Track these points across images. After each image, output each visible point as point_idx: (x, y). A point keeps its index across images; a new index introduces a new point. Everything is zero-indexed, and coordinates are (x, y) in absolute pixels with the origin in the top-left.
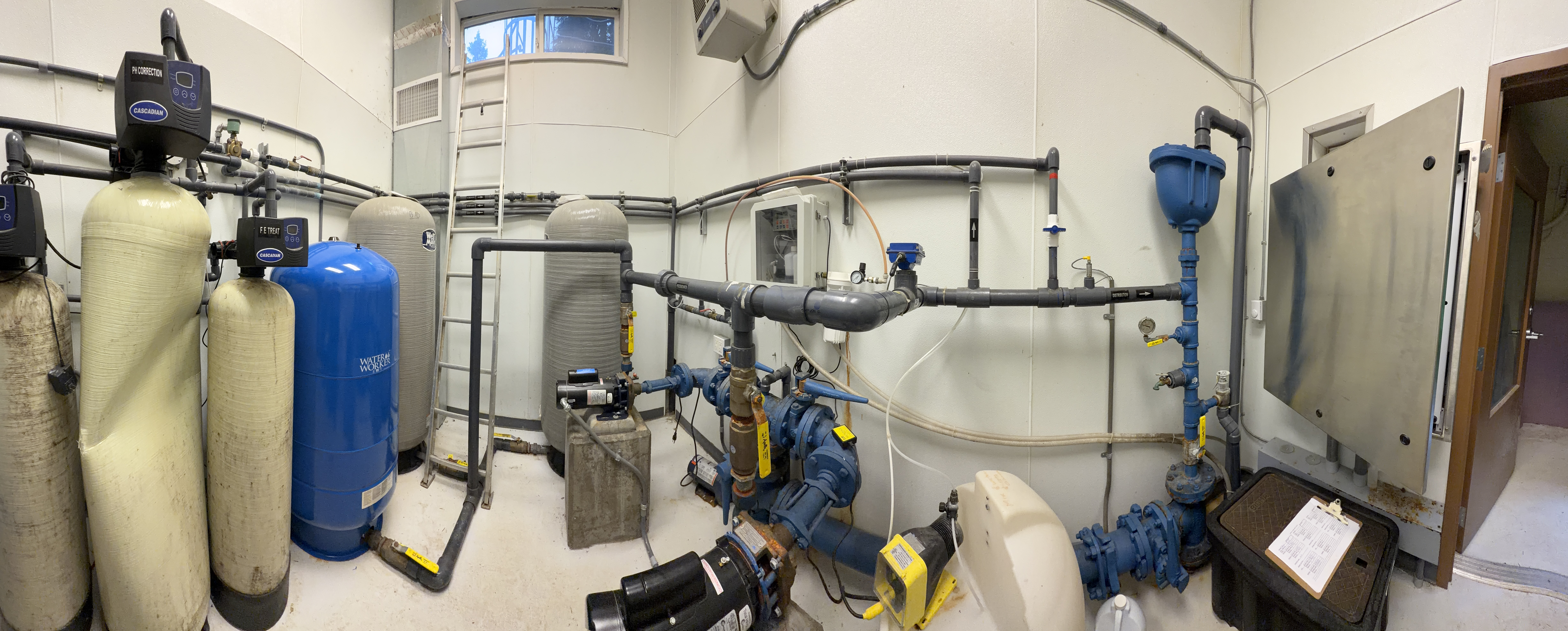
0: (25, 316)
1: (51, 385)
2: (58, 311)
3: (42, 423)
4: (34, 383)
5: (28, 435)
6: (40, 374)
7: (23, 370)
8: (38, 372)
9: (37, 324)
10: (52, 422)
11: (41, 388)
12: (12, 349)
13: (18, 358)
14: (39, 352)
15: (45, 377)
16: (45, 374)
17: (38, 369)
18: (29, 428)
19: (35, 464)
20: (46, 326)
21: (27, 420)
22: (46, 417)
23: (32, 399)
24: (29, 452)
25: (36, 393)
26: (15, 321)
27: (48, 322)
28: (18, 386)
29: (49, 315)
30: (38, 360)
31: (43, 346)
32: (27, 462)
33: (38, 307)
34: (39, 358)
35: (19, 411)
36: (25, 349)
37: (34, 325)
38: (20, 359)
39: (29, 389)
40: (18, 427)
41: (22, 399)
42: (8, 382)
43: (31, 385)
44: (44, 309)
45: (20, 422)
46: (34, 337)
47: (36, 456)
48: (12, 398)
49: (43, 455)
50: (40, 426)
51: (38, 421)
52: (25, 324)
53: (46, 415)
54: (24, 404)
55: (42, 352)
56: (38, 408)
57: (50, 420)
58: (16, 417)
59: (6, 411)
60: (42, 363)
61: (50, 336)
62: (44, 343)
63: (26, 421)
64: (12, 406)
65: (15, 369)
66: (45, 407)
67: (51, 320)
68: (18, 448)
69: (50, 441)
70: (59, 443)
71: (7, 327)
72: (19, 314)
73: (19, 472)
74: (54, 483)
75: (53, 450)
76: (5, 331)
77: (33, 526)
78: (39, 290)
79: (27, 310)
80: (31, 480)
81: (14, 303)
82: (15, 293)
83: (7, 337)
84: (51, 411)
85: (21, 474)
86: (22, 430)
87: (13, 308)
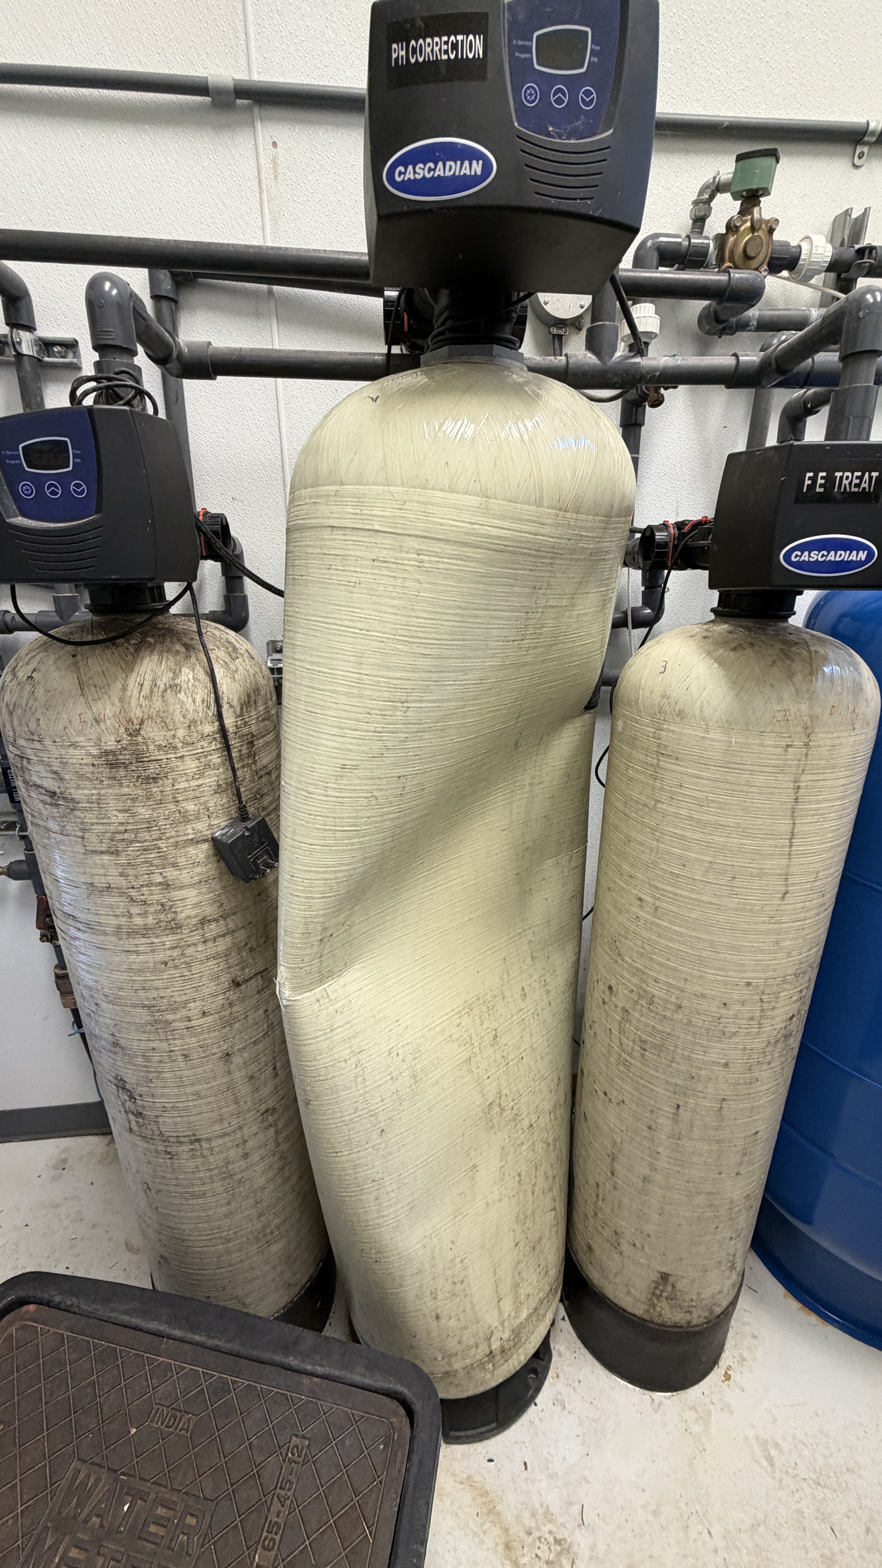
0: (150, 717)
1: (222, 864)
2: (235, 703)
3: (205, 942)
4: (182, 861)
5: (176, 967)
6: (194, 842)
7: (155, 834)
8: (190, 837)
9: (181, 733)
10: (228, 939)
11: (198, 870)
12: (126, 790)
13: (142, 810)
14: (191, 794)
15: (205, 846)
16: (205, 841)
17: (190, 831)
18: (176, 953)
19: (194, 1023)
20: (203, 737)
21: (170, 938)
22: (213, 929)
23: (178, 894)
24: (178, 1000)
25: (187, 881)
26: (126, 729)
27: (210, 728)
28: (144, 869)
29: (210, 714)
30: (187, 811)
31: (200, 782)
32: (174, 1021)
33: (182, 696)
34: (191, 807)
35: (150, 920)
36: (155, 790)
37: (174, 736)
38: (144, 812)
39: (171, 874)
40: (153, 951)
41: (156, 895)
42: (123, 860)
43: (174, 865)
44: (199, 698)
45: (156, 941)
46: (175, 763)
47: (195, 1008)
48: (133, 893)
49: (212, 1005)
50: (200, 948)
51: (196, 937)
52: (152, 735)
53: (213, 926)
54: (163, 905)
55: (197, 794)
56: (193, 913)
57: (224, 936)
58: (145, 931)
59: (123, 921)
60: (198, 818)
61: (216, 759)
62: (201, 774)
63: (170, 940)
64: (135, 910)
65: (136, 832)
66: (210, 910)
67: (217, 724)
68: (154, 994)
69: (225, 979)
70: (246, 981)
71: (110, 743)
72: (136, 713)
73: (161, 1040)
74: (237, 1060)
75: (233, 995)
76: (107, 753)
77: (198, 1140)
78: (188, 657)
79: (157, 703)
80: (185, 1056)
81: (124, 689)
82: (129, 667)
83: (112, 765)
84: (224, 917)
85: (165, 1044)
86: (160, 957)
87: (121, 700)
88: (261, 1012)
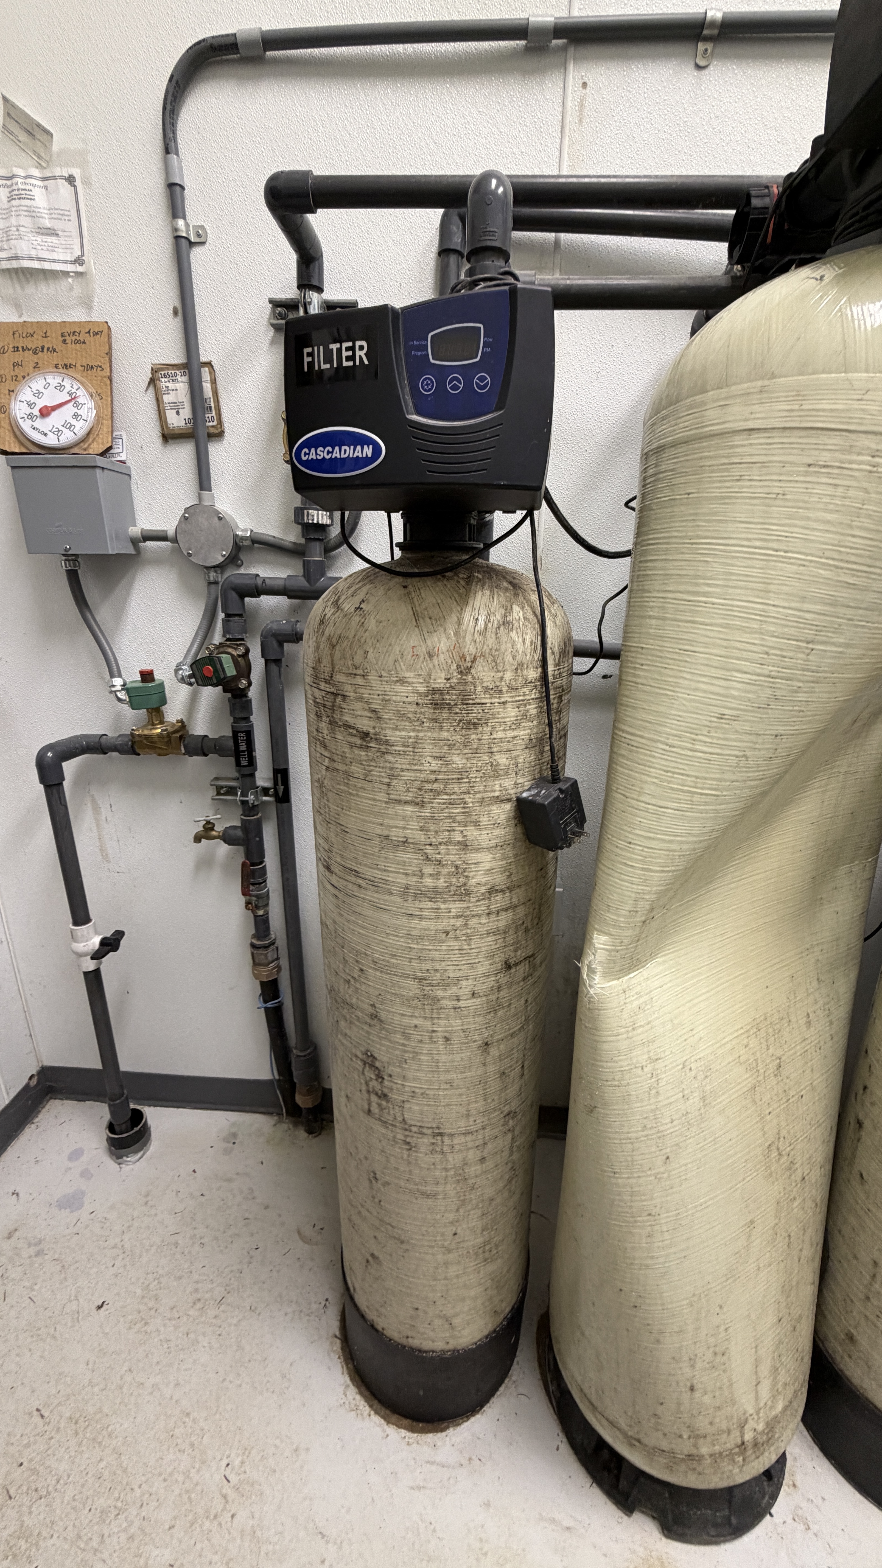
0: (483, 655)
1: (519, 829)
2: (556, 649)
3: (488, 914)
4: (484, 820)
5: (456, 938)
6: (499, 800)
7: (464, 787)
8: (497, 794)
9: (508, 676)
10: (510, 914)
11: (497, 832)
12: (445, 735)
13: (456, 759)
14: (505, 746)
15: (508, 807)
16: (509, 800)
17: (497, 788)
18: (459, 922)
19: (462, 1004)
20: (527, 683)
21: (458, 905)
22: (499, 901)
23: (473, 857)
24: (452, 975)
25: (485, 844)
26: (458, 666)
27: (533, 674)
28: (446, 825)
29: (536, 658)
30: (498, 765)
31: (515, 733)
32: (443, 998)
33: (513, 634)
34: (502, 760)
35: (441, 883)
36: (473, 736)
37: (502, 678)
38: (458, 761)
39: (472, 833)
40: (438, 917)
41: (452, 855)
42: (427, 812)
43: (476, 824)
44: (528, 639)
45: (442, 906)
46: (498, 709)
47: (466, 986)
48: (429, 850)
49: (481, 987)
50: (484, 920)
51: (482, 908)
52: (481, 675)
53: (499, 897)
54: (457, 867)
55: (511, 746)
56: (485, 880)
57: (506, 910)
58: (434, 895)
59: (412, 881)
60: (507, 774)
61: (532, 709)
62: (517, 725)
63: (456, 907)
64: (428, 870)
65: (446, 782)
66: (499, 879)
67: (540, 670)
68: (428, 965)
69: (499, 958)
70: (516, 964)
71: (440, 681)
72: (470, 649)
73: (425, 1018)
74: (494, 1051)
75: (504, 979)
76: (434, 691)
77: (441, 1134)
78: (516, 595)
79: (491, 641)
80: (447, 1039)
81: (459, 623)
82: (463, 600)
83: (436, 706)
84: (510, 889)
85: (428, 1023)
86: (443, 925)
87: (457, 634)
88: (523, 1001)
